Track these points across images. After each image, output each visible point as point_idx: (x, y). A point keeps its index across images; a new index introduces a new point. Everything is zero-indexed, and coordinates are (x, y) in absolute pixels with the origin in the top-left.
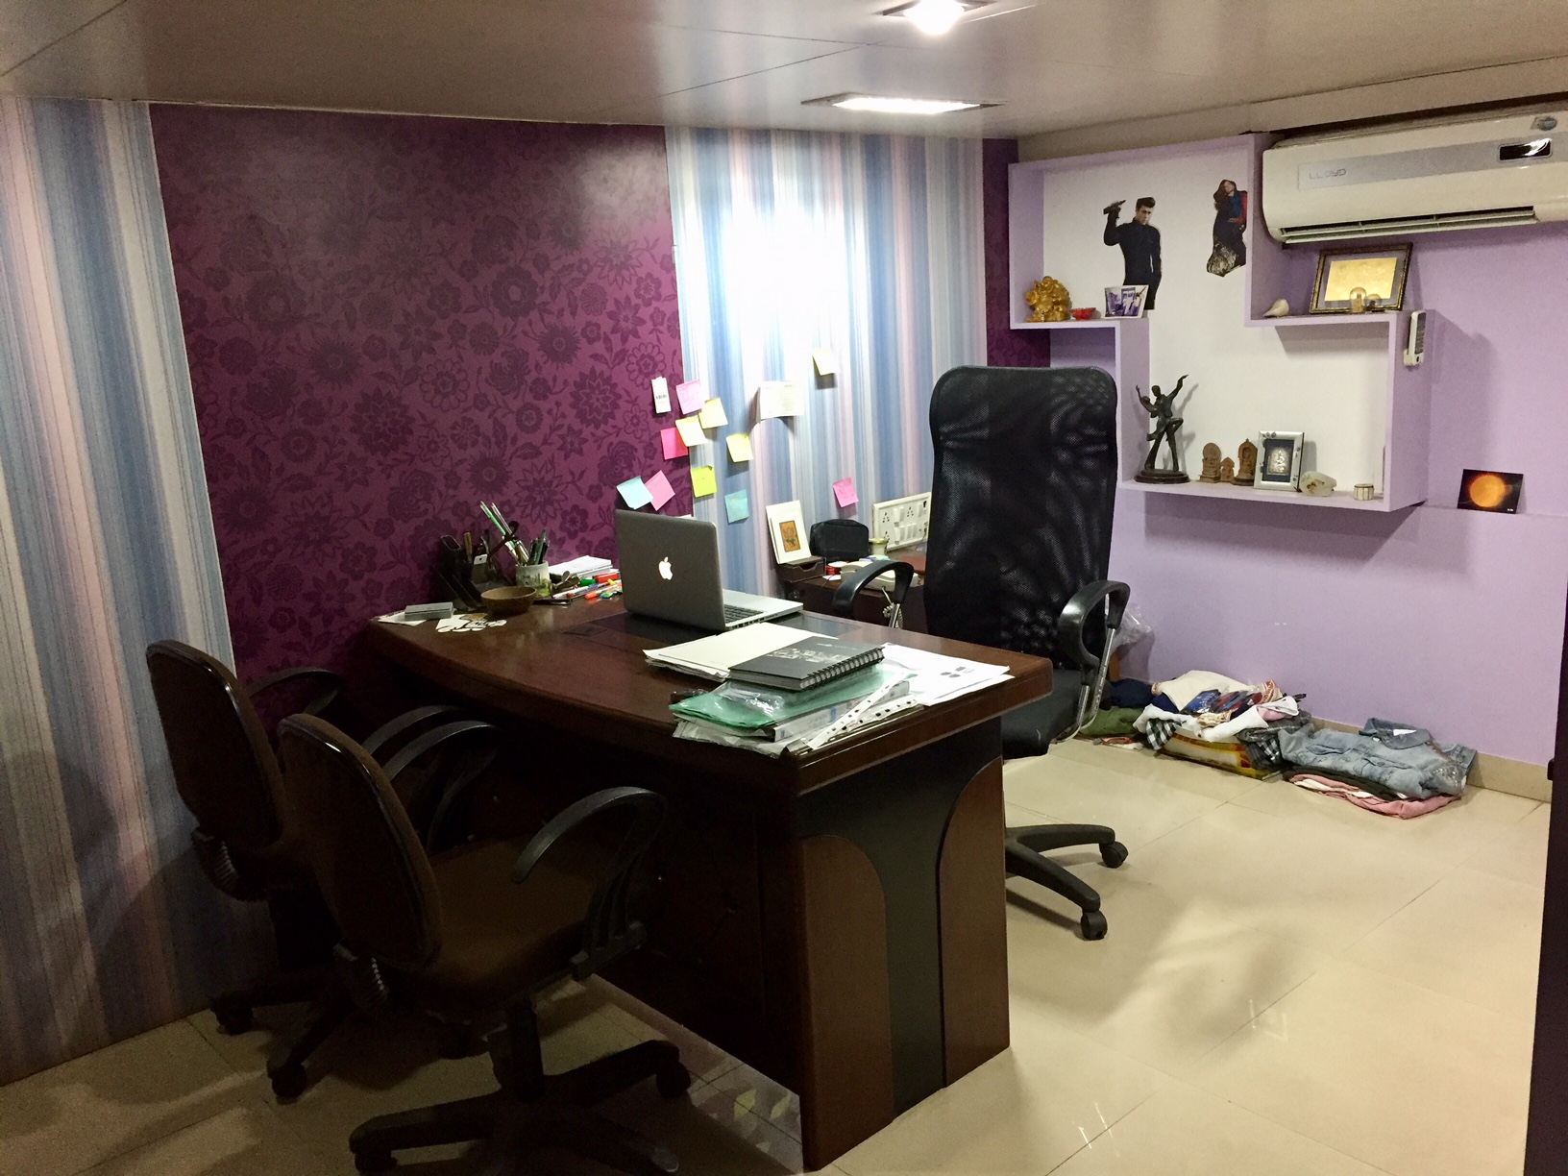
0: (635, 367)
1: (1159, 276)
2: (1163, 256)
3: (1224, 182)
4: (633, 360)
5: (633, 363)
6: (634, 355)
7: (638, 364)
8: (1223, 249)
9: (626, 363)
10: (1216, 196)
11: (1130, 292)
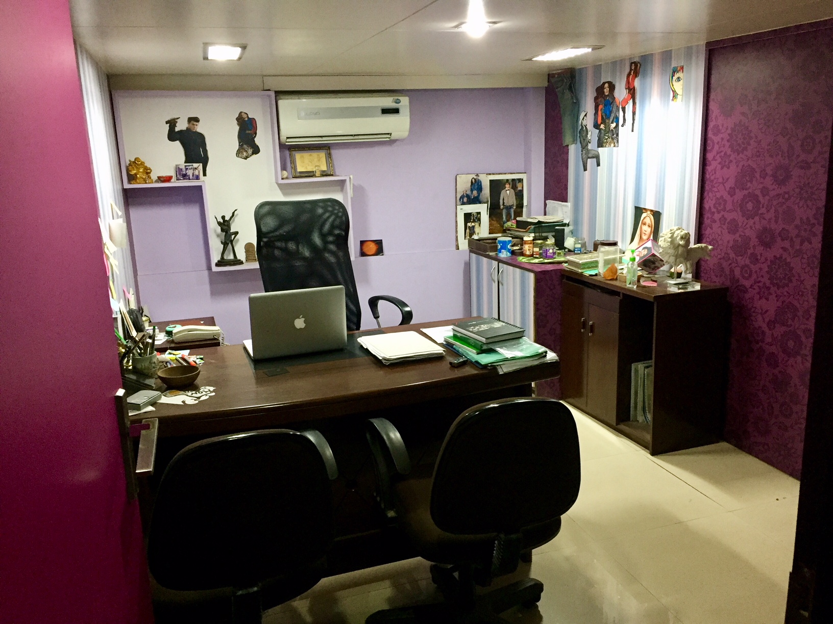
1: (207, 159)
2: (208, 148)
3: (241, 112)
8: (245, 146)
10: (237, 119)
11: (190, 167)
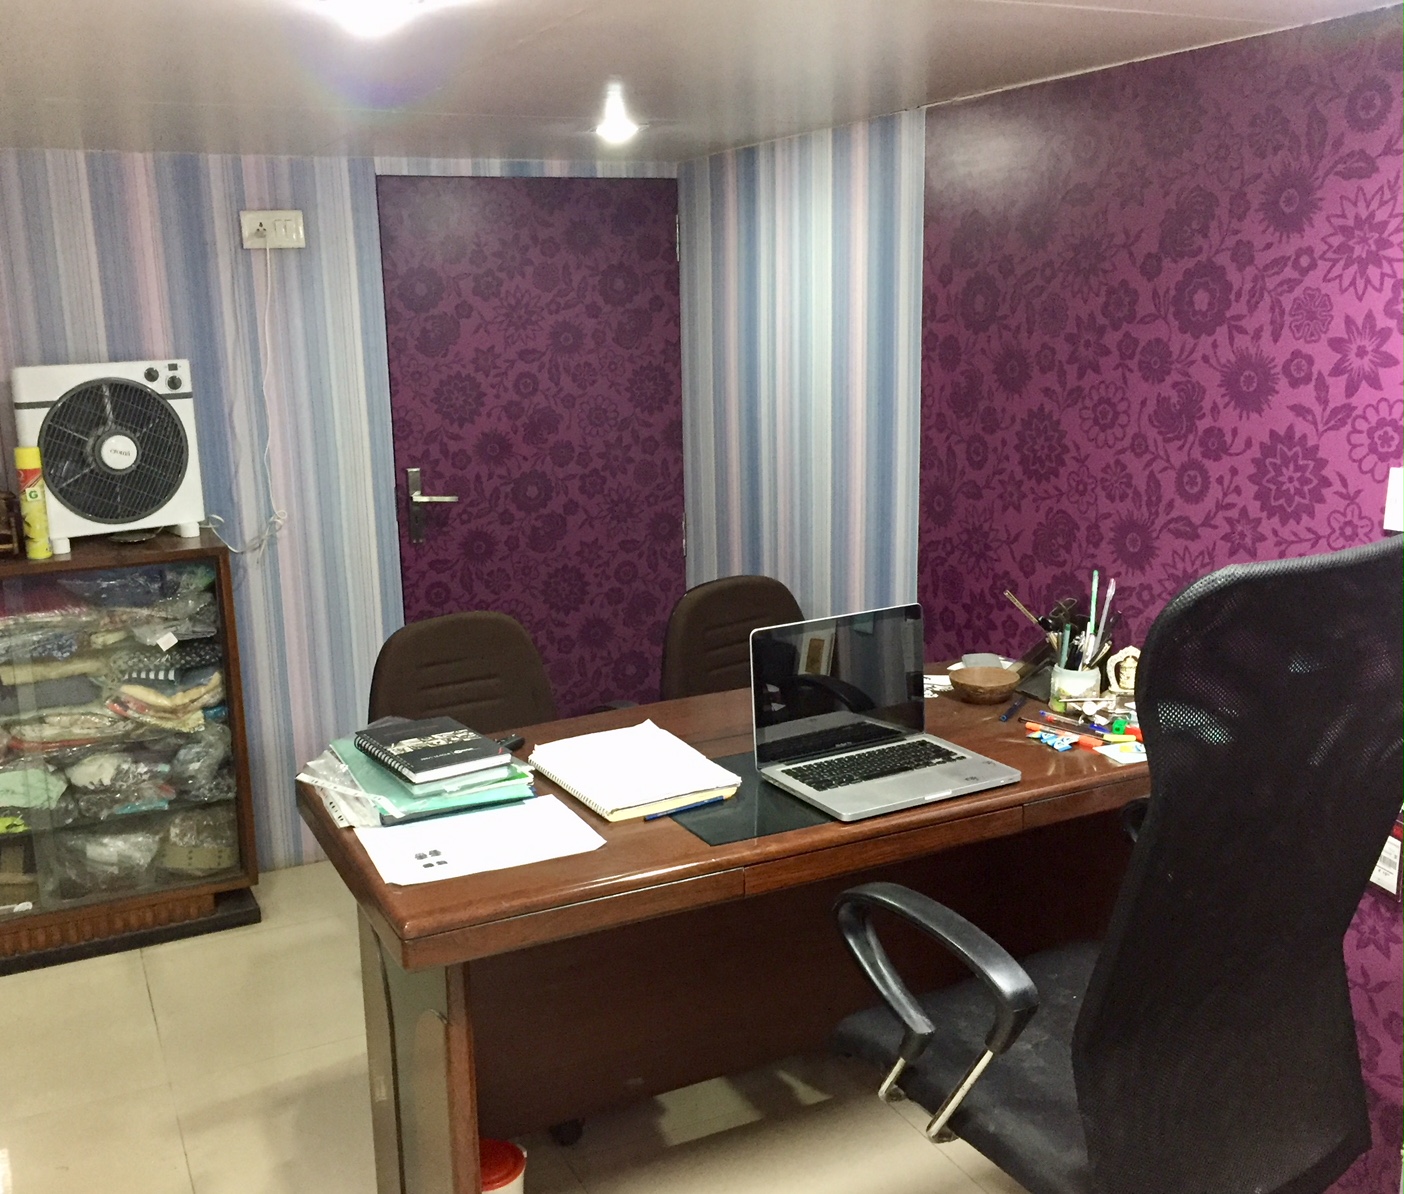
0: (1363, 439)
4: (1362, 425)
5: (1360, 432)
6: (1365, 418)
7: (1370, 433)
9: (1348, 428)
